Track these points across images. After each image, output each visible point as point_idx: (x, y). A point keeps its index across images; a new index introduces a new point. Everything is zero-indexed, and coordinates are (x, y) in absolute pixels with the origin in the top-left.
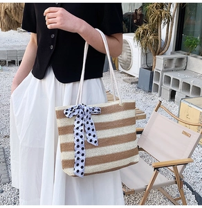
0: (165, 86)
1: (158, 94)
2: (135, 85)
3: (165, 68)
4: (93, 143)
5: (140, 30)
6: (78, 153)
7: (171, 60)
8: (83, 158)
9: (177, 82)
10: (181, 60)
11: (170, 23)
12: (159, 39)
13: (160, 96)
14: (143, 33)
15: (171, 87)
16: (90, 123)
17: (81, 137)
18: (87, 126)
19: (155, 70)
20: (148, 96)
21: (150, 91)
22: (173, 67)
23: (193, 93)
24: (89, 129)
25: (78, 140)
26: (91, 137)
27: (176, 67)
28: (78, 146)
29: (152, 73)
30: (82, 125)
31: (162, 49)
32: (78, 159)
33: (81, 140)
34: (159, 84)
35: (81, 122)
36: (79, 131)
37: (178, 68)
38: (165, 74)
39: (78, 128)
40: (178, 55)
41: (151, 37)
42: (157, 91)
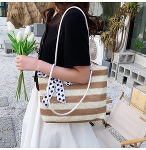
0: (119, 73)
1: (114, 79)
3: (120, 61)
5: (104, 35)
7: (124, 56)
9: (128, 72)
10: (130, 56)
11: (124, 31)
12: (116, 41)
13: (116, 79)
14: (106, 37)
15: (124, 74)
19: (113, 62)
20: (108, 79)
21: (109, 76)
22: (125, 61)
23: (139, 80)
27: (127, 60)
29: (111, 64)
31: (118, 48)
34: (115, 72)
37: (129, 62)
38: (120, 65)
40: (129, 53)
41: (111, 40)
42: (114, 76)
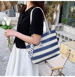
7: (57, 27)
9: (59, 35)
10: (61, 27)
11: (57, 13)
12: (53, 19)
22: (58, 29)
23: (65, 39)
31: (54, 22)
37: (60, 30)
40: (60, 25)
41: (50, 18)
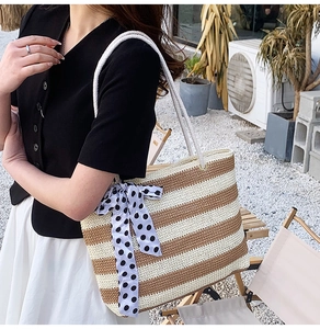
0: (315, 152)
1: (302, 167)
2: (258, 146)
4: (151, 252)
5: (271, 39)
6: (125, 274)
8: (135, 283)
13: (307, 170)
14: (277, 46)
16: (141, 215)
17: (127, 244)
18: (136, 222)
19: (297, 120)
20: (283, 169)
21: (287, 159)
24: (140, 227)
25: (121, 252)
26: (147, 242)
28: (123, 263)
29: (292, 126)
30: (126, 222)
32: (125, 285)
33: (127, 251)
34: (304, 147)
35: (124, 217)
36: (121, 235)
38: (316, 129)
39: (118, 230)
42: (300, 160)
